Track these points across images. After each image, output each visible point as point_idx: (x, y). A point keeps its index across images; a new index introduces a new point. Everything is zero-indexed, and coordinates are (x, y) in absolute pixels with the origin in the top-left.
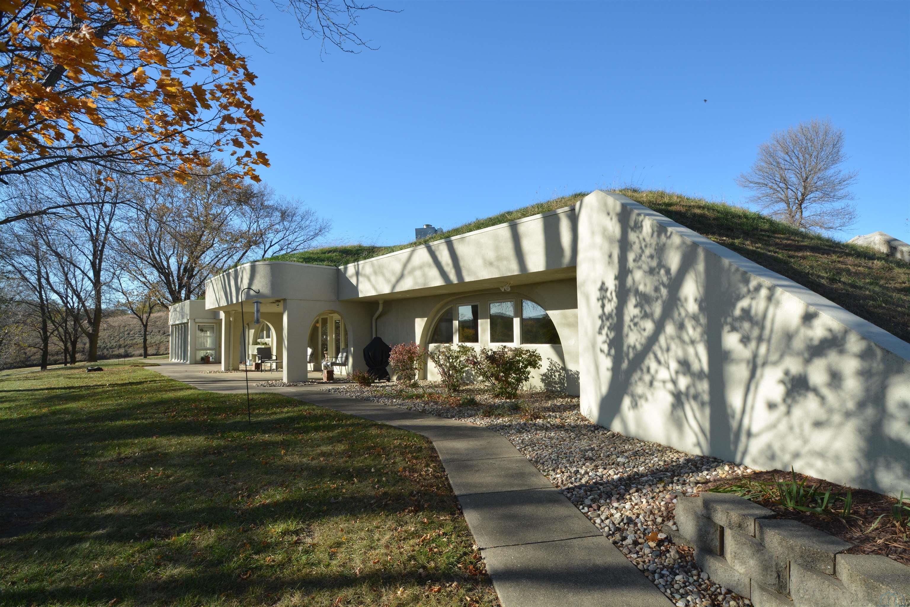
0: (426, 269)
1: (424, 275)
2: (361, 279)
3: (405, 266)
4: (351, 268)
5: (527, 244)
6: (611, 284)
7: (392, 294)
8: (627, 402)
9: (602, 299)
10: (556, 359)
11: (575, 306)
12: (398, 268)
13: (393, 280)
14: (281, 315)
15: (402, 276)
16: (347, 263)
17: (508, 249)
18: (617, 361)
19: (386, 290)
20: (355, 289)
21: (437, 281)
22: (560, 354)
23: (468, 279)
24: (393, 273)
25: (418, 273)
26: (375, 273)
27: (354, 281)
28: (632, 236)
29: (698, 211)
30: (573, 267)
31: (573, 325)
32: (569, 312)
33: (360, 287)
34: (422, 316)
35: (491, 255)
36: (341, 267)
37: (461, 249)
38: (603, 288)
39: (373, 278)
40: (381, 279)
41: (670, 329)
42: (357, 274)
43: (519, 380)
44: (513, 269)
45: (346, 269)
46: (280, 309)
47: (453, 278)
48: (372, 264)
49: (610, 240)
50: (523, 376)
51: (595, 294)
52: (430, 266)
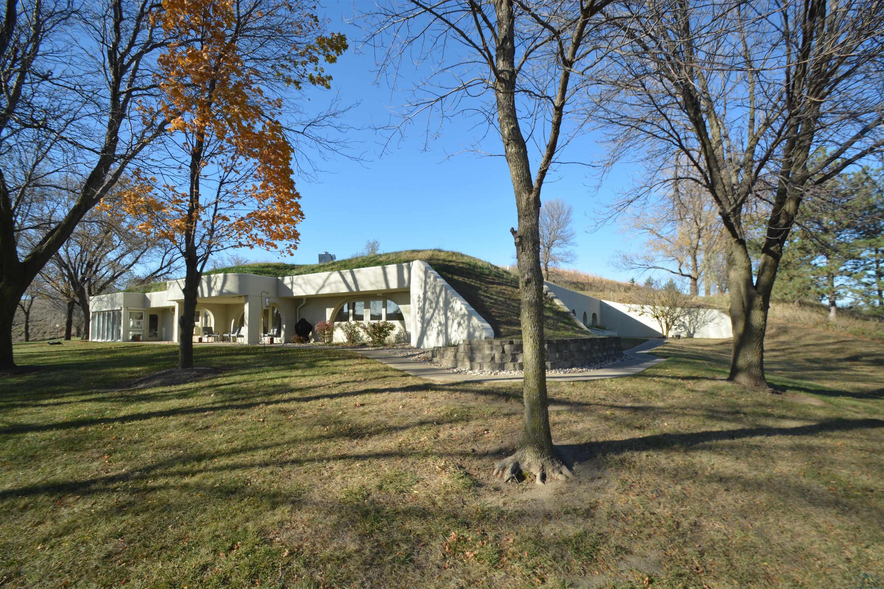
0: (338, 284)
1: (337, 287)
2: (294, 286)
3: (325, 281)
4: (287, 280)
5: (389, 277)
6: (422, 296)
7: (317, 295)
8: (425, 338)
9: (419, 301)
10: (402, 328)
11: (409, 303)
12: (321, 282)
13: (318, 288)
14: (243, 305)
15: (323, 286)
16: (284, 276)
17: (381, 278)
18: (423, 324)
19: (312, 292)
20: (291, 291)
21: (344, 290)
22: (404, 325)
23: (361, 290)
24: (318, 285)
25: (333, 285)
26: (305, 283)
27: (290, 286)
28: (428, 280)
29: (461, 265)
30: (409, 288)
31: (409, 312)
32: (407, 306)
33: (294, 290)
34: (330, 307)
35: (373, 280)
36: (280, 278)
37: (358, 276)
38: (419, 297)
39: (303, 286)
40: (309, 287)
41: (437, 311)
42: (292, 283)
43: (386, 336)
44: (383, 287)
45: (283, 279)
46: (242, 300)
47: (354, 289)
48: (303, 279)
49: (421, 280)
50: (387, 334)
51: (416, 299)
52: (340, 282)
